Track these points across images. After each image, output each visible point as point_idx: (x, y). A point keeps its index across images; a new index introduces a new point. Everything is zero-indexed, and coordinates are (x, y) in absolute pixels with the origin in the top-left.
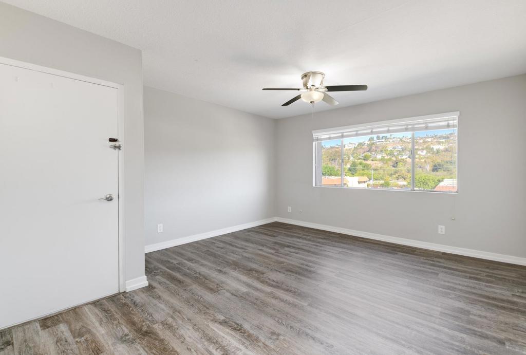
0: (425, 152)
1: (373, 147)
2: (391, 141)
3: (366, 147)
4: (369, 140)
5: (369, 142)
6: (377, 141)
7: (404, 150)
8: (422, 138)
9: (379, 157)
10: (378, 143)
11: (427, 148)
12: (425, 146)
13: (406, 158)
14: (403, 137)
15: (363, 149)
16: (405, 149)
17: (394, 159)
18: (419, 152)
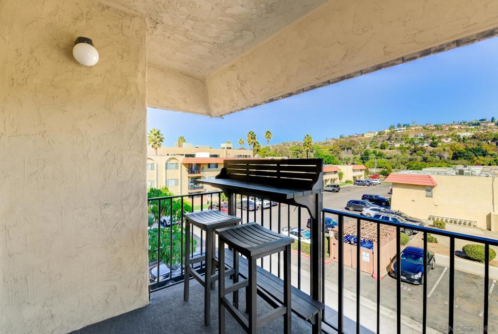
0: (450, 139)
1: (394, 136)
2: (413, 129)
3: (386, 135)
4: (390, 129)
5: (389, 131)
6: (398, 129)
7: (426, 138)
8: (447, 125)
9: (397, 145)
10: (398, 132)
11: (452, 135)
12: (451, 134)
13: (427, 147)
14: (427, 124)
15: (383, 137)
16: (428, 137)
17: (413, 147)
18: (443, 140)
